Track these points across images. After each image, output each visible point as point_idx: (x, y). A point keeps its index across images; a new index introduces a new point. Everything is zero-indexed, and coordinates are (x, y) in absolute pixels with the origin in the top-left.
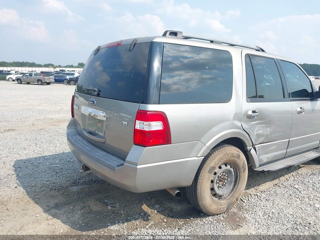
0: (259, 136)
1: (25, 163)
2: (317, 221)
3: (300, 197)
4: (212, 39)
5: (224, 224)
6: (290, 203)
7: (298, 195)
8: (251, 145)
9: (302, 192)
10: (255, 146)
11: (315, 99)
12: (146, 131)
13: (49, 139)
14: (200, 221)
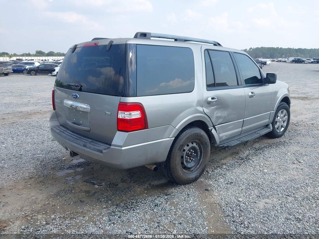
0: (218, 118)
1: (7, 155)
2: (264, 182)
3: (253, 166)
4: (176, 38)
5: (194, 190)
6: (245, 170)
7: (252, 164)
8: (212, 125)
9: (255, 162)
10: (215, 127)
11: (263, 84)
12: (127, 120)
13: (25, 132)
14: (175, 190)
